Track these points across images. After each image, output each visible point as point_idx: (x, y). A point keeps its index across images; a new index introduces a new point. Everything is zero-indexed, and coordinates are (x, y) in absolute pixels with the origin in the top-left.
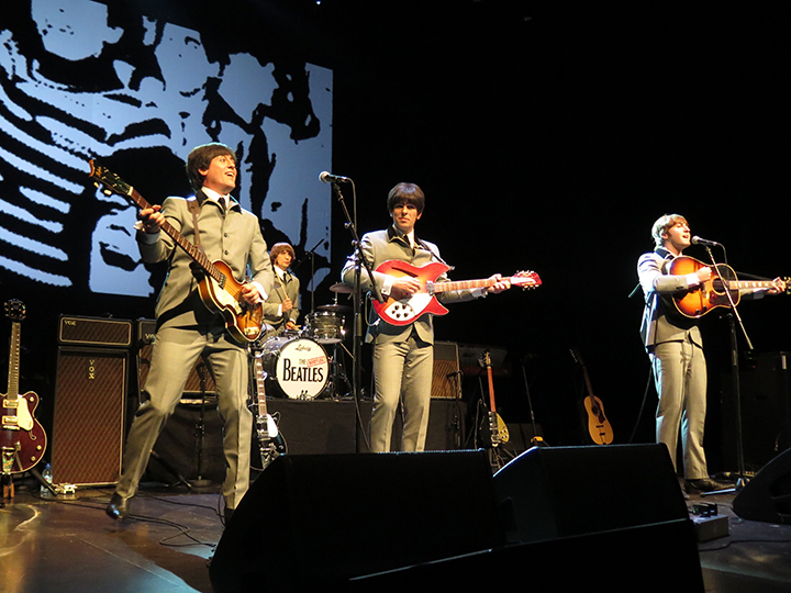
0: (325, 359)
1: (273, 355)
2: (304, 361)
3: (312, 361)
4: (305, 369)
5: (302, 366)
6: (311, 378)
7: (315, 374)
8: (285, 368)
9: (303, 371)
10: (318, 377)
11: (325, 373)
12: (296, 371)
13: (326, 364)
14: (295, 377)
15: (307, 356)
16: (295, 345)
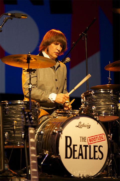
0: (105, 137)
1: (54, 133)
2: (84, 139)
3: (92, 139)
4: (86, 146)
5: (83, 144)
6: (92, 156)
7: (95, 152)
8: (67, 146)
9: (84, 148)
10: (98, 154)
11: (105, 150)
12: (77, 148)
13: (106, 141)
14: (77, 154)
15: (87, 133)
16: (75, 122)
